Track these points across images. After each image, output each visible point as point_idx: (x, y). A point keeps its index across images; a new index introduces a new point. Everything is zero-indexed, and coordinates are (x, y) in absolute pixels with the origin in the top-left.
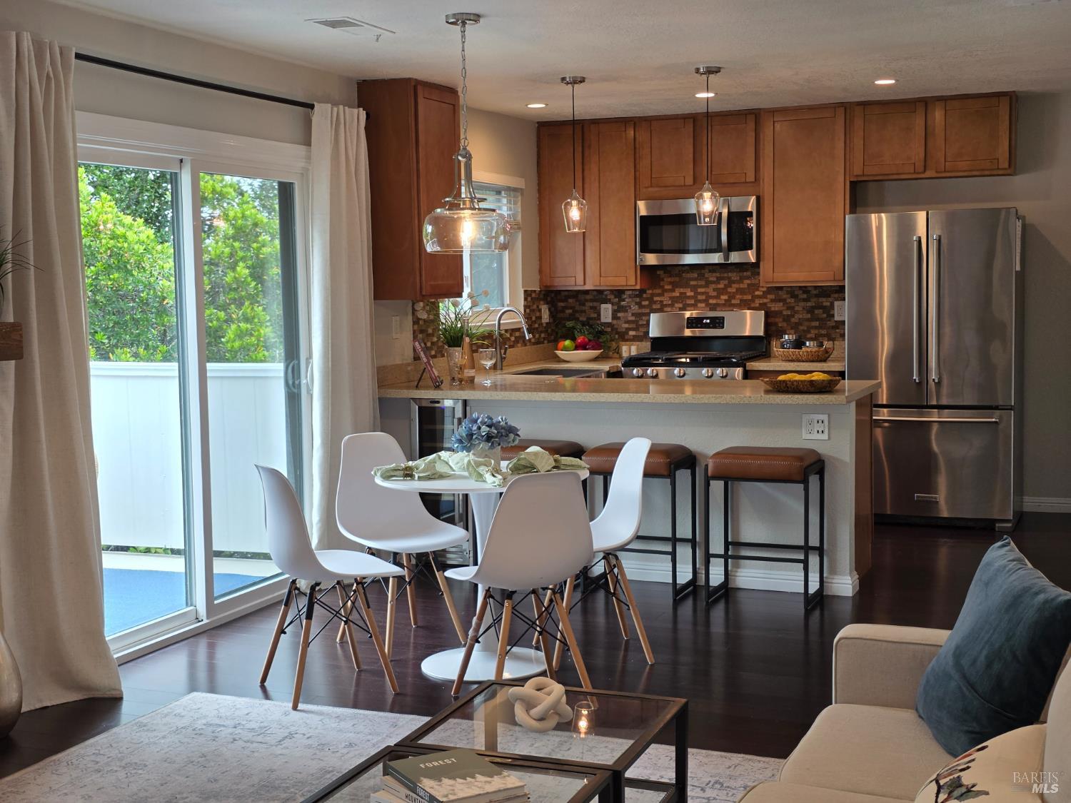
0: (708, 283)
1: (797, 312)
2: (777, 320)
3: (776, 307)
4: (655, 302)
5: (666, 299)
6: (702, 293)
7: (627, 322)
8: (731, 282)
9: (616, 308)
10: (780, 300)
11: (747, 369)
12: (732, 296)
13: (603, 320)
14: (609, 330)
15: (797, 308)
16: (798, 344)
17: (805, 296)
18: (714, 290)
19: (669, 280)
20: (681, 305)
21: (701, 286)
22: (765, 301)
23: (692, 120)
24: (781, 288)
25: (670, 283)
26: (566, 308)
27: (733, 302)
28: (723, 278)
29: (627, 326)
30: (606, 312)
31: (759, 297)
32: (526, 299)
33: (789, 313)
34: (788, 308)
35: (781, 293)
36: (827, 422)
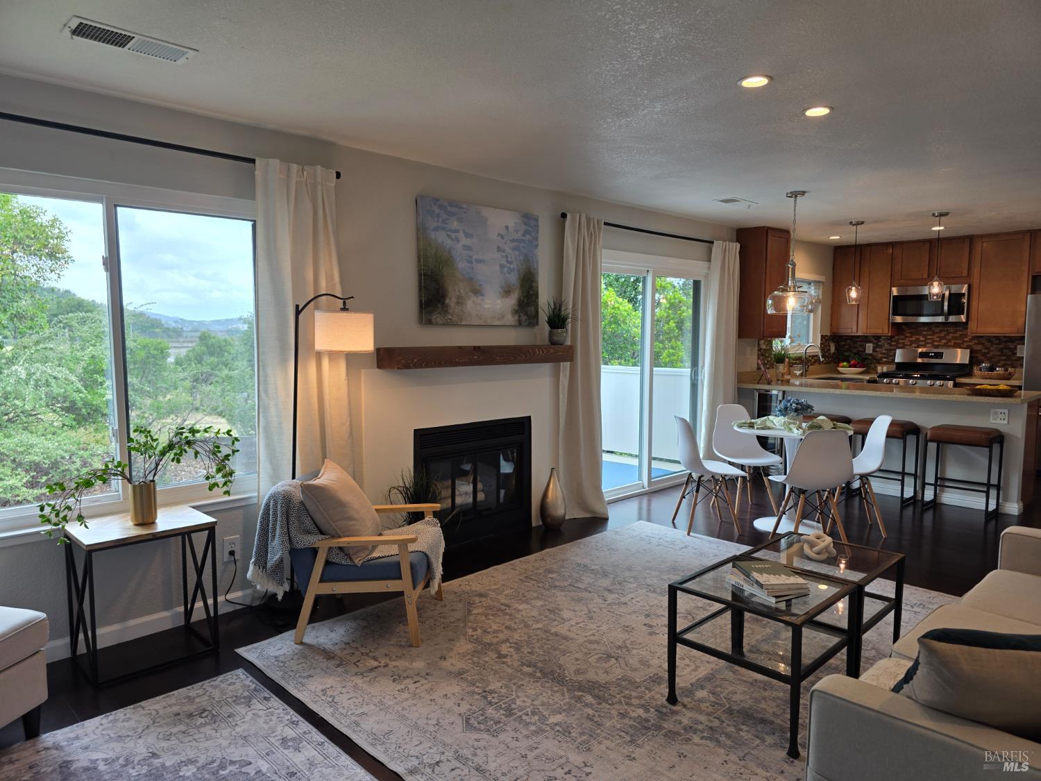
0: (934, 333)
1: (992, 351)
2: (978, 355)
3: (978, 347)
4: (900, 343)
5: (907, 342)
6: (930, 339)
7: (883, 354)
8: (949, 333)
9: (875, 345)
10: (981, 344)
11: (957, 381)
12: (949, 341)
13: (867, 352)
14: (870, 357)
15: (992, 349)
16: (992, 369)
17: (997, 342)
18: (938, 337)
19: (909, 331)
20: (916, 345)
21: (930, 335)
22: (971, 344)
23: (929, 242)
24: (982, 337)
25: (910, 333)
26: (845, 345)
27: (950, 344)
28: (944, 331)
29: (881, 356)
30: (869, 348)
31: (967, 341)
32: (821, 340)
33: (986, 351)
34: (986, 348)
35: (981, 339)
36: (1007, 414)
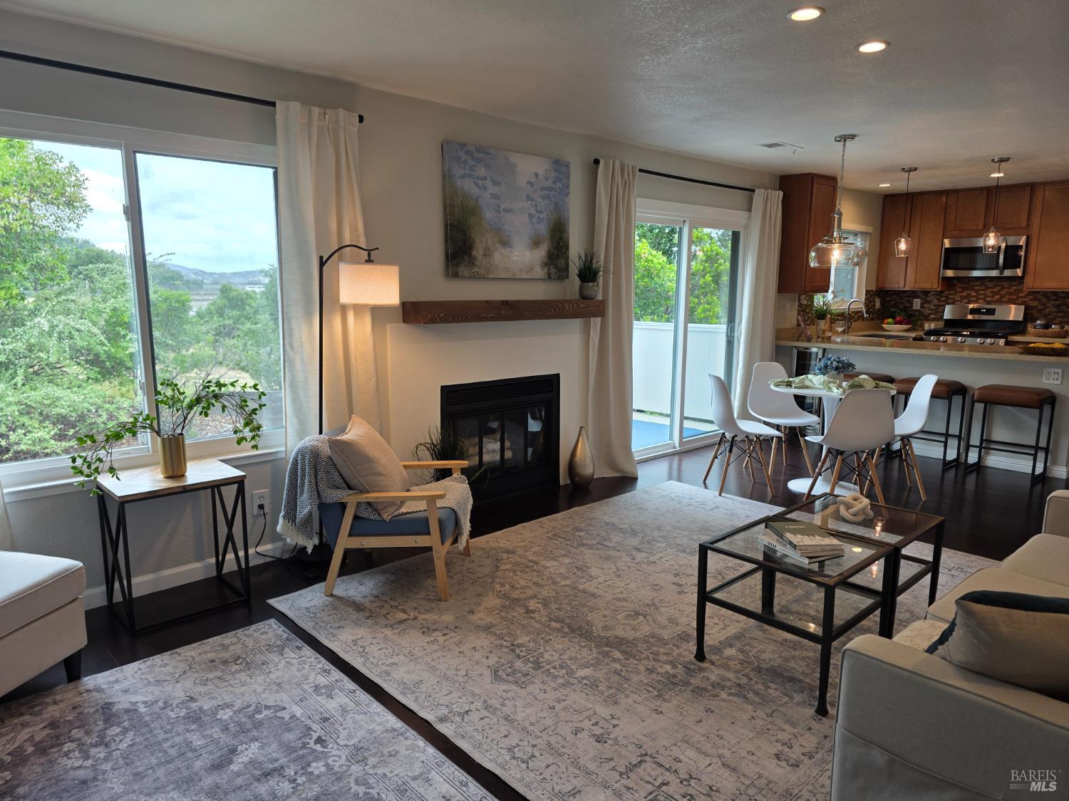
0: (987, 288)
1: (1048, 307)
2: (1034, 312)
3: (1033, 304)
4: (950, 299)
5: (957, 297)
6: (982, 294)
7: (930, 310)
8: (1003, 288)
9: (923, 301)
10: (1037, 300)
11: (1009, 339)
12: (1003, 296)
13: (914, 308)
14: (917, 314)
15: (1048, 305)
16: (1047, 326)
17: (1055, 297)
18: (991, 292)
19: (961, 285)
20: (967, 301)
21: (982, 290)
22: (1026, 299)
23: (986, 190)
24: (1038, 292)
25: (961, 288)
26: (891, 300)
27: (1003, 300)
28: (999, 286)
29: (929, 312)
30: (917, 304)
31: (1022, 297)
32: (866, 295)
33: (1042, 307)
34: (1042, 305)
35: (1037, 295)
36: (1060, 374)
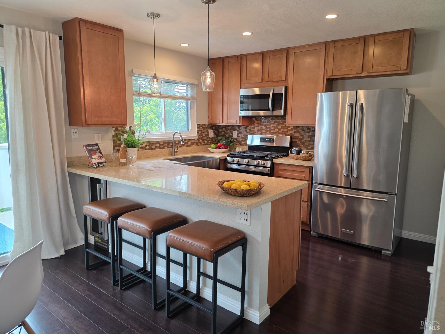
0: (271, 124)
1: (304, 137)
2: (296, 140)
3: (296, 135)
4: (251, 131)
5: (255, 130)
6: (268, 128)
7: (242, 138)
8: (279, 124)
9: (238, 132)
10: (298, 132)
11: (273, 162)
12: (279, 129)
13: (234, 137)
14: (235, 140)
16: (299, 152)
17: (308, 131)
18: (273, 127)
19: (257, 122)
20: (261, 132)
21: (268, 125)
22: (292, 132)
23: (262, 54)
24: (298, 127)
25: (257, 123)
26: (222, 131)
27: (280, 132)
28: (276, 122)
29: (242, 139)
30: (235, 134)
31: (290, 130)
32: (198, 128)
33: (301, 137)
34: (301, 136)
35: (298, 129)
36: (249, 214)
